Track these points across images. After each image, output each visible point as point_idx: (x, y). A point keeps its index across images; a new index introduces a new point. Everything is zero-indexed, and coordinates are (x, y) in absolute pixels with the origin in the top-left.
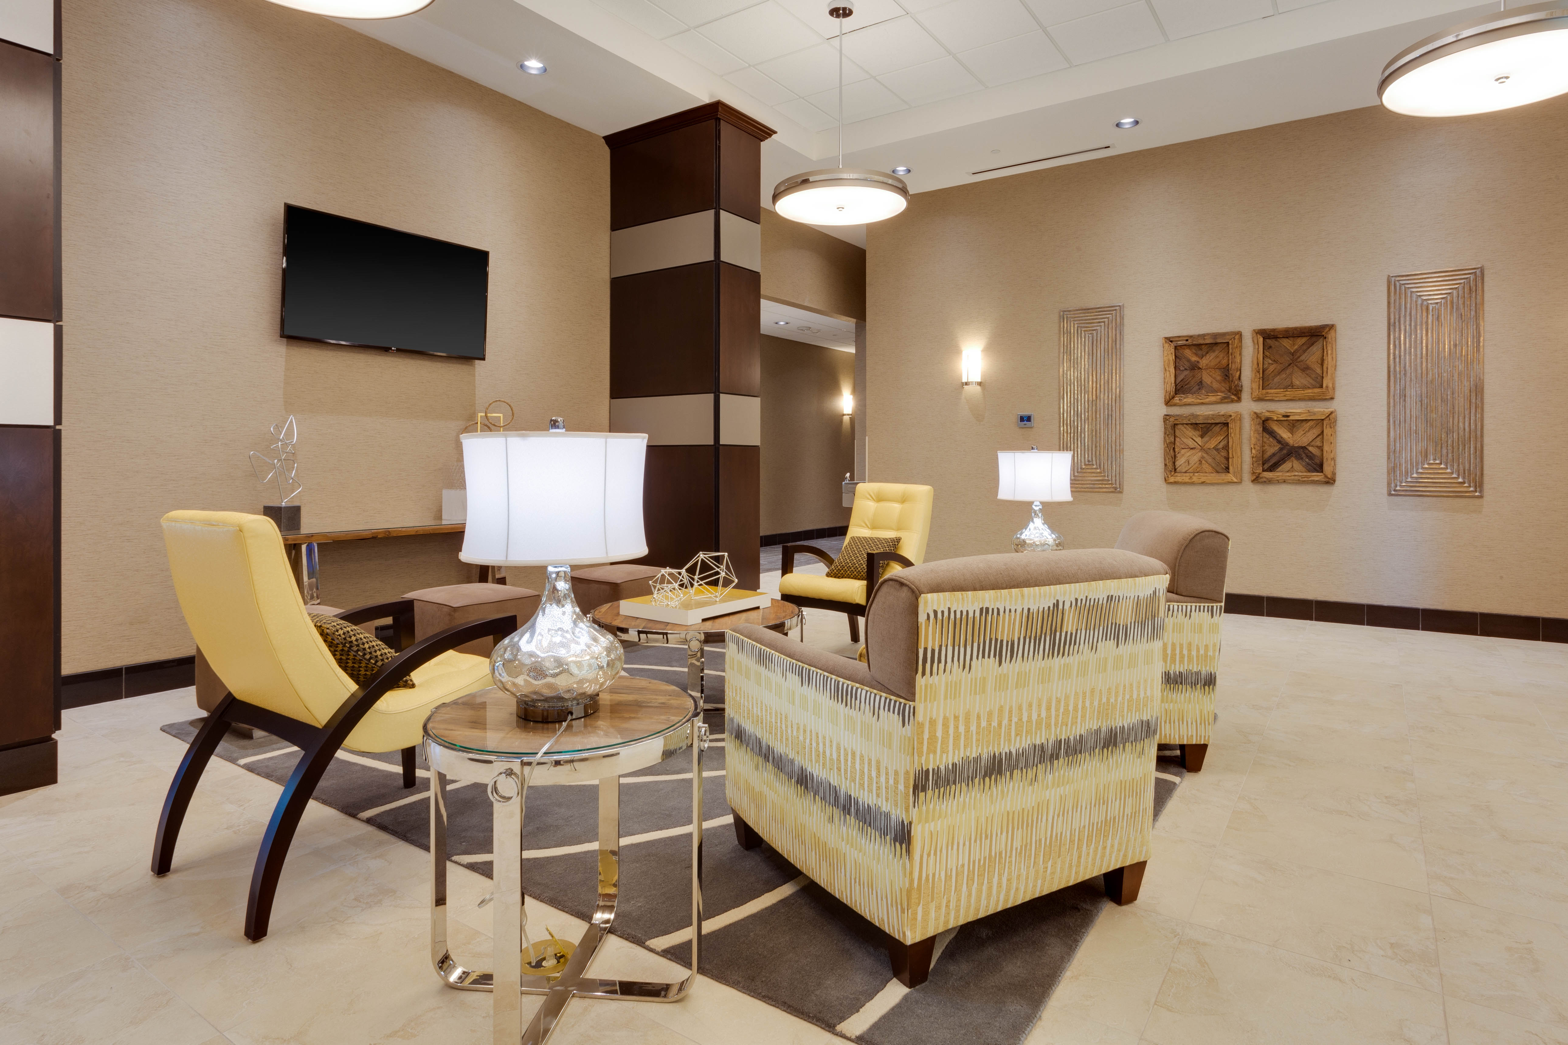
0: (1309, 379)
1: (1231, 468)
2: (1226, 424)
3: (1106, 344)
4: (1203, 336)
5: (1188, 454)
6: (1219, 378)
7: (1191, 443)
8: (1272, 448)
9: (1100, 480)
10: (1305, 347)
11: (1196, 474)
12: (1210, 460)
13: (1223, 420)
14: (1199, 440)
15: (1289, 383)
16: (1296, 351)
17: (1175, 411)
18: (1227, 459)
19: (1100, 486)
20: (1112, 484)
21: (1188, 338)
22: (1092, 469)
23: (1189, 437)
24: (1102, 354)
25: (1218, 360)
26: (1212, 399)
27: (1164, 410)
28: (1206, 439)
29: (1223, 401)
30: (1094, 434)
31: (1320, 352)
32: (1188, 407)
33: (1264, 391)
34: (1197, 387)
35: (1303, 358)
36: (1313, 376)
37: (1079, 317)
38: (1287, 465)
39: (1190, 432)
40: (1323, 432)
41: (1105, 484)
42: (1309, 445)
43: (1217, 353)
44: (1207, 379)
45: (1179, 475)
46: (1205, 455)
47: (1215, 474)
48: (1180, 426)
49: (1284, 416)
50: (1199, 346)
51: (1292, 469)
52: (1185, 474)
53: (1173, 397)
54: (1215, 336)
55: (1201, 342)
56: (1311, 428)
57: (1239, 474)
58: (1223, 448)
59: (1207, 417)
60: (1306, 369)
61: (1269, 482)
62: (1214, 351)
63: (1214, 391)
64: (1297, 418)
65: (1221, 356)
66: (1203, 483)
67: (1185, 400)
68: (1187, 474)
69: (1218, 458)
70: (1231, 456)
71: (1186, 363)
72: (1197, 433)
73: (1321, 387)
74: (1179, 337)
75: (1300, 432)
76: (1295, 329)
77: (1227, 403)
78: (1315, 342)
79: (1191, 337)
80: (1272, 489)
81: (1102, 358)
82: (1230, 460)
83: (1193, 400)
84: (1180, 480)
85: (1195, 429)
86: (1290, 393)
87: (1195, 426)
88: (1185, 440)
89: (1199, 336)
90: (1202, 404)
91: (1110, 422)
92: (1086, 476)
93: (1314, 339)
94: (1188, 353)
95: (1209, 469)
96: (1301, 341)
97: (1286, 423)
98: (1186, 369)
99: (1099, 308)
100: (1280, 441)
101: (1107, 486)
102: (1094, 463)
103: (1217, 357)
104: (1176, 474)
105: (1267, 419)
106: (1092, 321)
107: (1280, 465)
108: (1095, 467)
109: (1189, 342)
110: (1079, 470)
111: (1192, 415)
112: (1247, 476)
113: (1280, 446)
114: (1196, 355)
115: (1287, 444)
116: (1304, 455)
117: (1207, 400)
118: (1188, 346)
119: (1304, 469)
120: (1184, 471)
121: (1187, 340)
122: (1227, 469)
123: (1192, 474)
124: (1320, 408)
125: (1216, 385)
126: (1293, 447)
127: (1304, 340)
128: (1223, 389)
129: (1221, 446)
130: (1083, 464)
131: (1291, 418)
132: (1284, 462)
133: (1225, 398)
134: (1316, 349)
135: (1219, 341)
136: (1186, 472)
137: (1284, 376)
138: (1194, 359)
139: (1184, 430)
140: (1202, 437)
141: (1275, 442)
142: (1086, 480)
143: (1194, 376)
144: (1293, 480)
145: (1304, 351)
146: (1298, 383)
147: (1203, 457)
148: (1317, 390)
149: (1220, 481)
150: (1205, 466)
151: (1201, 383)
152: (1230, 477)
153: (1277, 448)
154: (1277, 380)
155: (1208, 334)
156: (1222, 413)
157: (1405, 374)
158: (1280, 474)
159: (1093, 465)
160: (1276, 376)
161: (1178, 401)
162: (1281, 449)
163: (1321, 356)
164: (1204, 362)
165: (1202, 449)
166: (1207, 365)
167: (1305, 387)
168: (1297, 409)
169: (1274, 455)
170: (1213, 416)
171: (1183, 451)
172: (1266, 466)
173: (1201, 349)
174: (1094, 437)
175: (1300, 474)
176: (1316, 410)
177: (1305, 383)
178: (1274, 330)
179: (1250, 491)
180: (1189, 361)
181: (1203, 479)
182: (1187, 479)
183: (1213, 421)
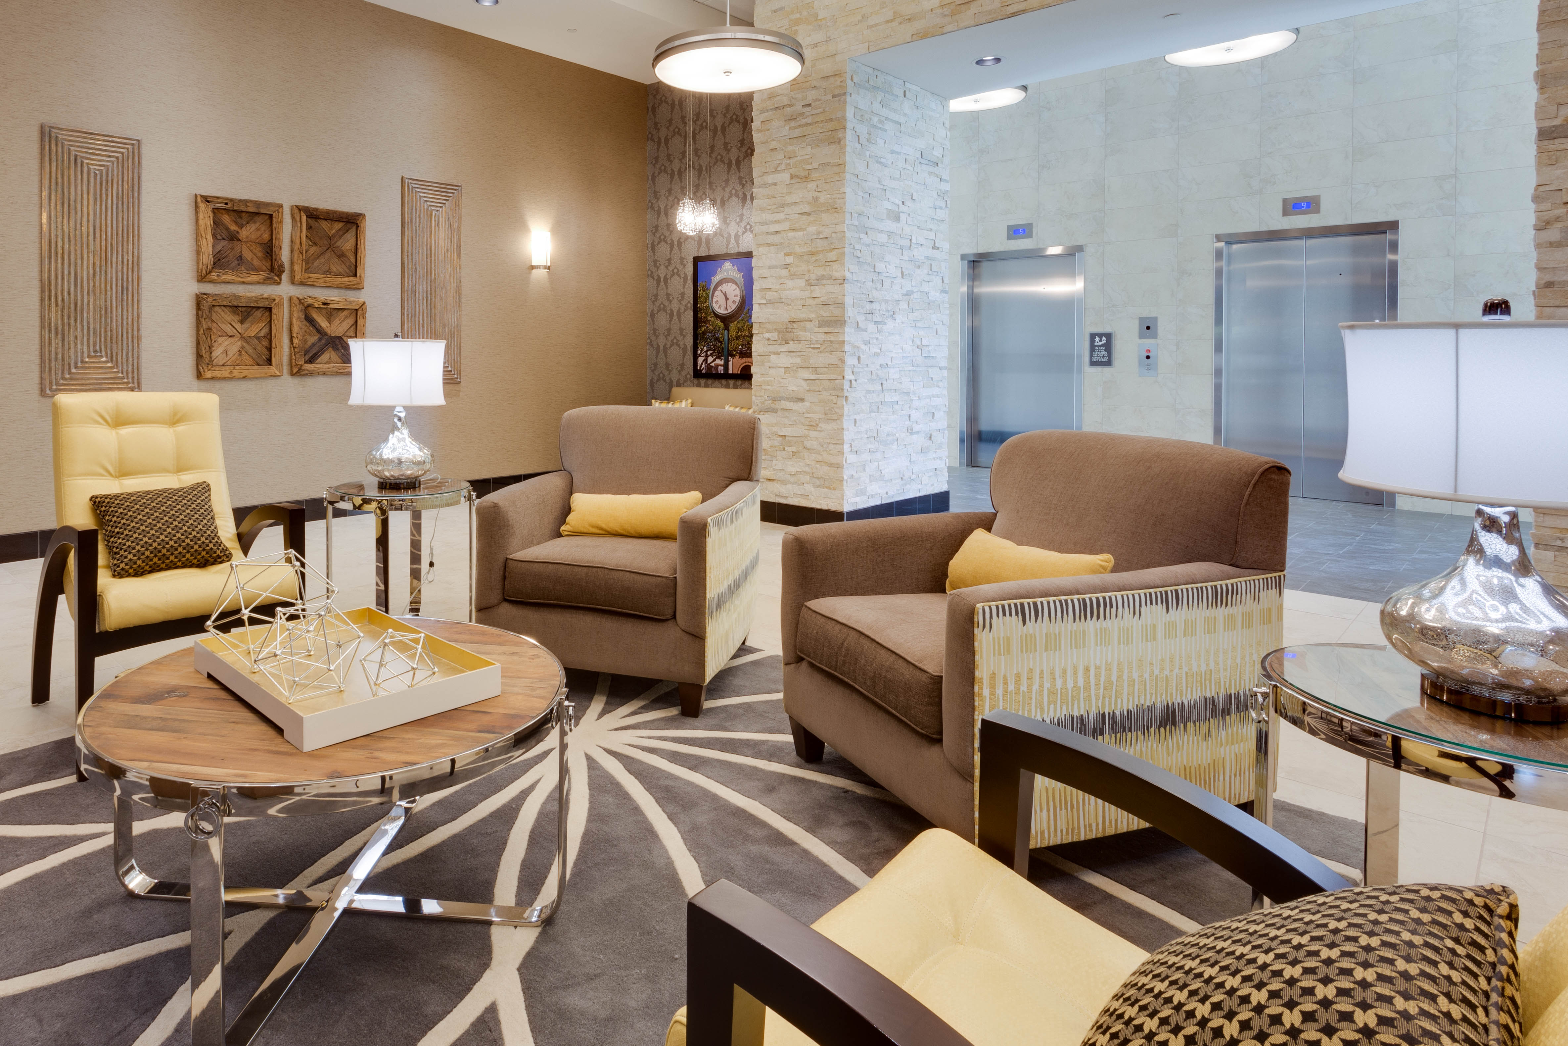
0: (343, 266)
1: (273, 359)
2: (270, 309)
3: (120, 188)
4: (246, 202)
5: (226, 343)
6: (260, 254)
7: (229, 330)
8: (313, 339)
9: (111, 378)
10: (341, 233)
11: (237, 368)
12: (251, 351)
13: (266, 304)
14: (238, 326)
15: (327, 269)
16: (334, 235)
17: (209, 288)
18: (270, 349)
19: (110, 386)
20: (128, 383)
21: (227, 201)
22: (100, 362)
23: (226, 321)
24: (115, 202)
25: (259, 233)
26: (254, 278)
27: (196, 288)
28: (246, 325)
29: (266, 281)
30: (103, 312)
31: (354, 239)
32: (223, 286)
33: (307, 275)
34: (236, 262)
35: (339, 244)
36: (348, 264)
37: (77, 141)
38: (325, 357)
39: (228, 316)
40: (356, 322)
41: (117, 384)
42: (344, 335)
43: (257, 225)
44: (247, 255)
45: (217, 368)
46: (245, 345)
47: (257, 367)
48: (217, 309)
49: (324, 304)
50: (239, 212)
51: (330, 361)
52: (224, 368)
53: (210, 272)
54: (258, 204)
55: (243, 208)
56: (346, 317)
57: (280, 366)
58: (264, 337)
59: (250, 300)
60: (341, 256)
61: (311, 374)
62: (255, 222)
63: (256, 269)
64: (336, 306)
65: (263, 229)
66: (245, 377)
67: (224, 277)
68: (227, 368)
69: (259, 348)
70: (273, 345)
71: (224, 231)
72: (237, 318)
73: (355, 275)
74: (218, 198)
75: (336, 322)
76: (335, 212)
77: (270, 284)
78: (349, 229)
79: (232, 200)
80: (310, 382)
81: (115, 207)
82: (273, 351)
83: (233, 277)
84: (219, 376)
85: (234, 313)
86: (329, 280)
87: (234, 309)
88: (223, 326)
89: (240, 200)
90: (243, 283)
91: (125, 298)
92: (89, 373)
93: (349, 225)
94: (226, 219)
95: (249, 361)
96: (338, 226)
97: (324, 311)
98: (223, 239)
99: (107, 136)
100: (319, 331)
101: (120, 386)
102: (103, 353)
103: (258, 229)
104: (214, 368)
105: (310, 306)
106: (97, 152)
107: (319, 356)
108: (104, 359)
109: (229, 206)
110: (79, 365)
111: (234, 295)
112: (286, 369)
113: (319, 336)
114: (236, 223)
115: (326, 334)
116: (340, 346)
117: (250, 279)
118: (227, 211)
119: (340, 360)
120: (221, 363)
121: (226, 204)
122: (269, 362)
123: (232, 368)
124: (354, 297)
125: (256, 262)
126: (331, 337)
127: (341, 225)
128: (264, 268)
129: (262, 334)
130: (86, 355)
131: (331, 306)
132: (323, 353)
133: (268, 279)
134: (350, 236)
135: (262, 211)
136: (223, 365)
137: (323, 260)
138: (233, 227)
139: (222, 313)
140: (242, 322)
141: (314, 331)
142: (89, 379)
143: (232, 249)
144: (332, 372)
145: (341, 237)
146: (335, 269)
147: (243, 347)
148: (352, 279)
149: (263, 375)
150: (245, 357)
151: (240, 258)
152: (273, 370)
153: (316, 338)
154: (316, 263)
155: (251, 201)
156: (265, 296)
157: (415, 272)
158: (321, 365)
159: (102, 357)
160: (316, 259)
161: (216, 278)
162: (320, 339)
163: (354, 244)
164: (244, 233)
165: (242, 338)
166: (247, 237)
167: (341, 275)
168: (334, 296)
169: (314, 345)
170: (257, 299)
171: (220, 339)
172: (307, 357)
173: (241, 217)
174: (103, 318)
175: (338, 365)
176: (352, 299)
177: (341, 270)
178: (316, 210)
179: (288, 385)
180: (227, 229)
181: (245, 373)
182: (226, 374)
183: (256, 305)
